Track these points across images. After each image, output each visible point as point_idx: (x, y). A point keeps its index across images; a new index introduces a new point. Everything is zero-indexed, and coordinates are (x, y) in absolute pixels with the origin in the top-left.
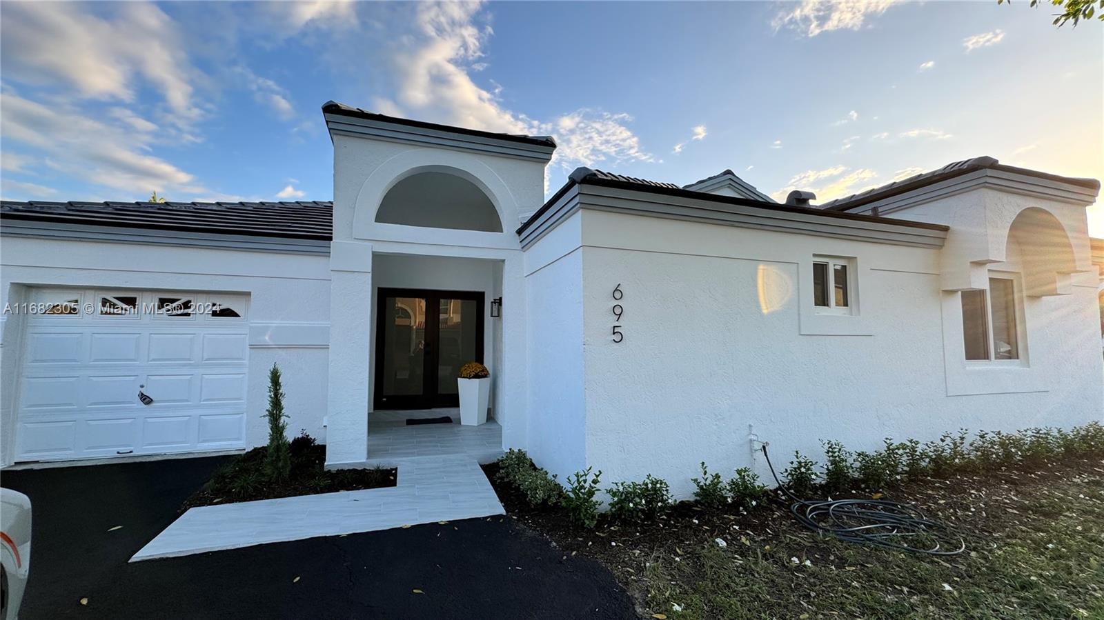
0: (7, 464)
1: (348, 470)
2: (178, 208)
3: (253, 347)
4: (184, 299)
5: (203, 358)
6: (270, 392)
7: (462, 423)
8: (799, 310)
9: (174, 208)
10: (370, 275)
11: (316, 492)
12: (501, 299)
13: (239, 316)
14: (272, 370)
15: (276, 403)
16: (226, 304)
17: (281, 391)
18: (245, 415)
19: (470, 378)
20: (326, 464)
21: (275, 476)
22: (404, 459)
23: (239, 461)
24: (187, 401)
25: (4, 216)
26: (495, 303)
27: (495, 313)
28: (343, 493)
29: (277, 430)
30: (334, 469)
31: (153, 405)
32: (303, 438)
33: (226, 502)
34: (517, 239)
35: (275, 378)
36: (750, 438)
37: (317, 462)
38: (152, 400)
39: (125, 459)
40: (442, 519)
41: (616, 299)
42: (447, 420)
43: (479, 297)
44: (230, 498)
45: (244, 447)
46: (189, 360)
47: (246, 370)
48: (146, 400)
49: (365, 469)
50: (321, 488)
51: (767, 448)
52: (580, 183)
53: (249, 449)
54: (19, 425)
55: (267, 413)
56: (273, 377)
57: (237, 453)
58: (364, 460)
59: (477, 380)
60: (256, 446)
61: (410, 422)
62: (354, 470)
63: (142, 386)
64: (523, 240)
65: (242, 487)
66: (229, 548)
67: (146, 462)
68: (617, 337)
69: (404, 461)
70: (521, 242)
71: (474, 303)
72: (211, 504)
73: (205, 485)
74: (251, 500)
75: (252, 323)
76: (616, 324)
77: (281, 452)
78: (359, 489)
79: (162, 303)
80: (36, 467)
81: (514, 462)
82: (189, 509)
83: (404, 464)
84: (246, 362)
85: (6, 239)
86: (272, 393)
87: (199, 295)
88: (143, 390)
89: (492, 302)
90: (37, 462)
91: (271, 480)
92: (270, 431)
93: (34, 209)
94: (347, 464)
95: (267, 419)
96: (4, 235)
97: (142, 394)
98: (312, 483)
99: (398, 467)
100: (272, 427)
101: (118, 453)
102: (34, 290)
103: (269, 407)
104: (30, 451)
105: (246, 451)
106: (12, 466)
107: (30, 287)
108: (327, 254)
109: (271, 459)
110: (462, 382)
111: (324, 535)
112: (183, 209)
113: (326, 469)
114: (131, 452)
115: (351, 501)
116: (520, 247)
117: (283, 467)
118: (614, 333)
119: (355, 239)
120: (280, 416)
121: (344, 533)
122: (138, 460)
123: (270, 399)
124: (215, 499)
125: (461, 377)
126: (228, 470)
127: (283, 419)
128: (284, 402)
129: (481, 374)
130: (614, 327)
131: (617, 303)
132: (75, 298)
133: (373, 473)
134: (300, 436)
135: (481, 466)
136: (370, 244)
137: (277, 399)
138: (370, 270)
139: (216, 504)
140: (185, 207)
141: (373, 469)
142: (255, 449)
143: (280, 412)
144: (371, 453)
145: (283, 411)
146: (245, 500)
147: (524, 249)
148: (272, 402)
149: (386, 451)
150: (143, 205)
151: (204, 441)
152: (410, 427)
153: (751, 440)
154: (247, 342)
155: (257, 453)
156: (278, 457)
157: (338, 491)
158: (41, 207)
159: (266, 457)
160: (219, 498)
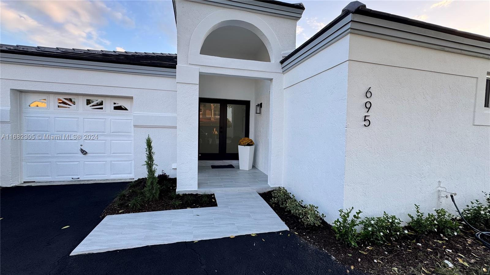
0: (20, 183)
1: (189, 194)
2: (94, 52)
3: (135, 126)
4: (99, 100)
5: (111, 132)
6: (147, 151)
7: (240, 169)
8: (475, 109)
9: (92, 52)
10: (198, 86)
11: (174, 208)
12: (261, 104)
13: (127, 110)
14: (147, 139)
15: (150, 157)
16: (120, 103)
17: (152, 151)
18: (133, 161)
19: (245, 146)
20: (177, 190)
21: (151, 197)
22: (218, 189)
23: (131, 186)
24: (104, 153)
25: (3, 51)
26: (258, 106)
27: (258, 112)
28: (189, 209)
29: (151, 171)
30: (181, 194)
31: (88, 155)
32: (163, 175)
33: (126, 213)
34: (280, 66)
35: (149, 143)
36: (438, 189)
37: (171, 188)
38: (87, 152)
39: (76, 182)
40: (253, 232)
41: (368, 98)
42: (231, 166)
43: (247, 104)
44: (128, 210)
45: (134, 177)
46: (103, 132)
47: (132, 139)
48: (84, 152)
49: (197, 194)
50: (177, 206)
51: (454, 197)
52: (353, 13)
53: (136, 179)
54: (24, 163)
55: (145, 163)
56: (147, 142)
57: (130, 181)
58: (197, 189)
59: (249, 147)
60: (139, 178)
61: (213, 167)
62: (192, 194)
63: (81, 145)
64: (283, 67)
65: (134, 204)
66: (129, 248)
67: (86, 184)
68: (367, 123)
69: (217, 190)
70: (282, 68)
71: (244, 107)
72: (118, 213)
73: (115, 200)
74: (139, 212)
75: (134, 114)
76: (367, 114)
77: (154, 185)
78: (197, 207)
79: (88, 102)
80: (33, 184)
81: (282, 194)
82: (106, 216)
83: (218, 192)
84: (133, 134)
85: (3, 65)
86: (148, 152)
87: (107, 98)
88: (82, 147)
89: (257, 106)
90: (34, 182)
91: (149, 199)
92: (148, 173)
93: (19, 49)
94: (188, 191)
95: (146, 166)
96: (3, 62)
97: (82, 149)
98: (172, 202)
99: (215, 193)
100: (149, 171)
101: (72, 178)
102: (23, 93)
103: (146, 160)
104: (30, 177)
105: (135, 180)
106: (22, 184)
107: (21, 91)
108: (174, 76)
109: (149, 188)
110: (240, 147)
111: (185, 241)
112: (97, 53)
113: (177, 193)
114: (78, 178)
115: (195, 216)
116: (281, 71)
117: (155, 193)
118: (365, 120)
119: (189, 64)
120: (152, 165)
121: (196, 240)
122: (82, 183)
123: (147, 155)
124: (120, 210)
125: (240, 145)
126: (126, 192)
127: (154, 166)
128: (154, 157)
129: (250, 144)
130: (365, 116)
131: (368, 100)
132: (44, 98)
133: (203, 197)
134: (161, 174)
135: (260, 194)
136: (198, 67)
137: (150, 155)
138: (198, 83)
139: (121, 213)
140: (98, 52)
141: (202, 194)
142: (139, 179)
143: (152, 163)
144: (199, 185)
145: (154, 162)
146: (136, 212)
147: (284, 72)
148: (148, 157)
149: (206, 184)
150: (76, 50)
151: (114, 174)
152: (214, 170)
153: (439, 191)
154: (132, 124)
155: (141, 182)
156: (153, 187)
157: (186, 208)
158: (23, 48)
159: (146, 187)
160: (122, 210)
